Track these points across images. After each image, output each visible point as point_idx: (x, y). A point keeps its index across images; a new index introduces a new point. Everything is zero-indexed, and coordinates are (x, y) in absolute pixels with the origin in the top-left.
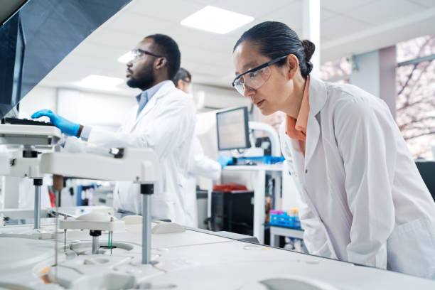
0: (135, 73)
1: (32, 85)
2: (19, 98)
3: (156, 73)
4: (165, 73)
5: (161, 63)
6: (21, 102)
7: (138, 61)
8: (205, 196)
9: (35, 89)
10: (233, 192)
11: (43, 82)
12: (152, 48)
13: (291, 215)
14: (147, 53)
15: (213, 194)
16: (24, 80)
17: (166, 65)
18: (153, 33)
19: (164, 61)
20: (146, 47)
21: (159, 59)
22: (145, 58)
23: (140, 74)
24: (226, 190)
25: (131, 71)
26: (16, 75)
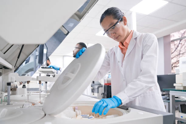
0: (75, 54)
8: (102, 87)
10: (110, 85)
12: (79, 46)
14: (78, 48)
15: (104, 86)
18: (79, 42)
20: (77, 46)
22: (77, 50)
24: (108, 85)
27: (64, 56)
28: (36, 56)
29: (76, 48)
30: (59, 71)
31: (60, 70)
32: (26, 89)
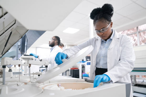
1: (29, 47)
2: (26, 50)
3: (55, 44)
4: (57, 44)
5: (56, 42)
6: (27, 51)
7: (51, 41)
8: (69, 71)
9: (30, 47)
10: (75, 69)
11: (32, 46)
13: (87, 74)
14: (53, 39)
15: (71, 70)
16: (28, 46)
17: (57, 42)
19: (57, 41)
21: (56, 41)
23: (52, 44)
24: (73, 69)
25: (50, 43)
26: (26, 45)
27: (37, 47)
28: (18, 46)
29: (52, 39)
30: (37, 58)
31: (39, 58)
32: (12, 73)
